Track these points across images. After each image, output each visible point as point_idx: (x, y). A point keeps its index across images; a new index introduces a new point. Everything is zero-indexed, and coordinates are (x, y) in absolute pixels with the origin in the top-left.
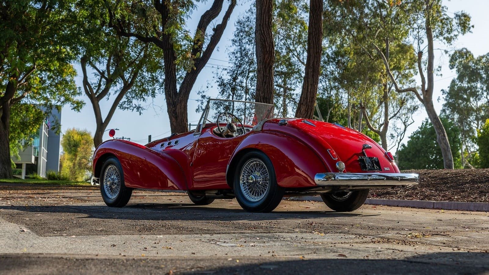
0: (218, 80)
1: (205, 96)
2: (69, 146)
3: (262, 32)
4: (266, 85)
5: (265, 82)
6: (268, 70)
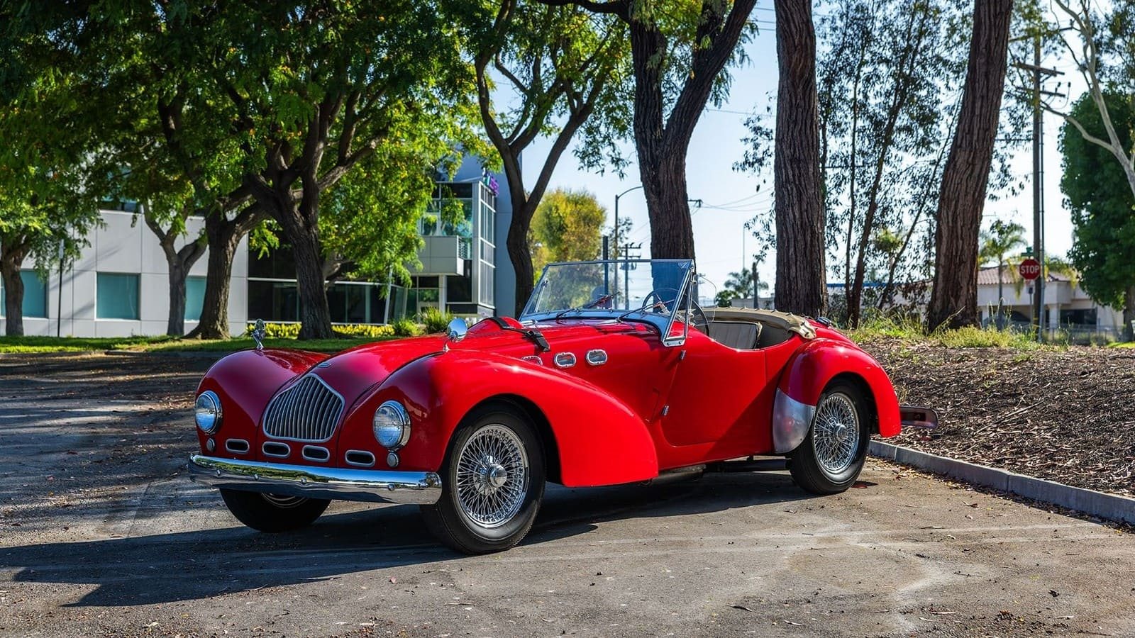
2: (548, 228)
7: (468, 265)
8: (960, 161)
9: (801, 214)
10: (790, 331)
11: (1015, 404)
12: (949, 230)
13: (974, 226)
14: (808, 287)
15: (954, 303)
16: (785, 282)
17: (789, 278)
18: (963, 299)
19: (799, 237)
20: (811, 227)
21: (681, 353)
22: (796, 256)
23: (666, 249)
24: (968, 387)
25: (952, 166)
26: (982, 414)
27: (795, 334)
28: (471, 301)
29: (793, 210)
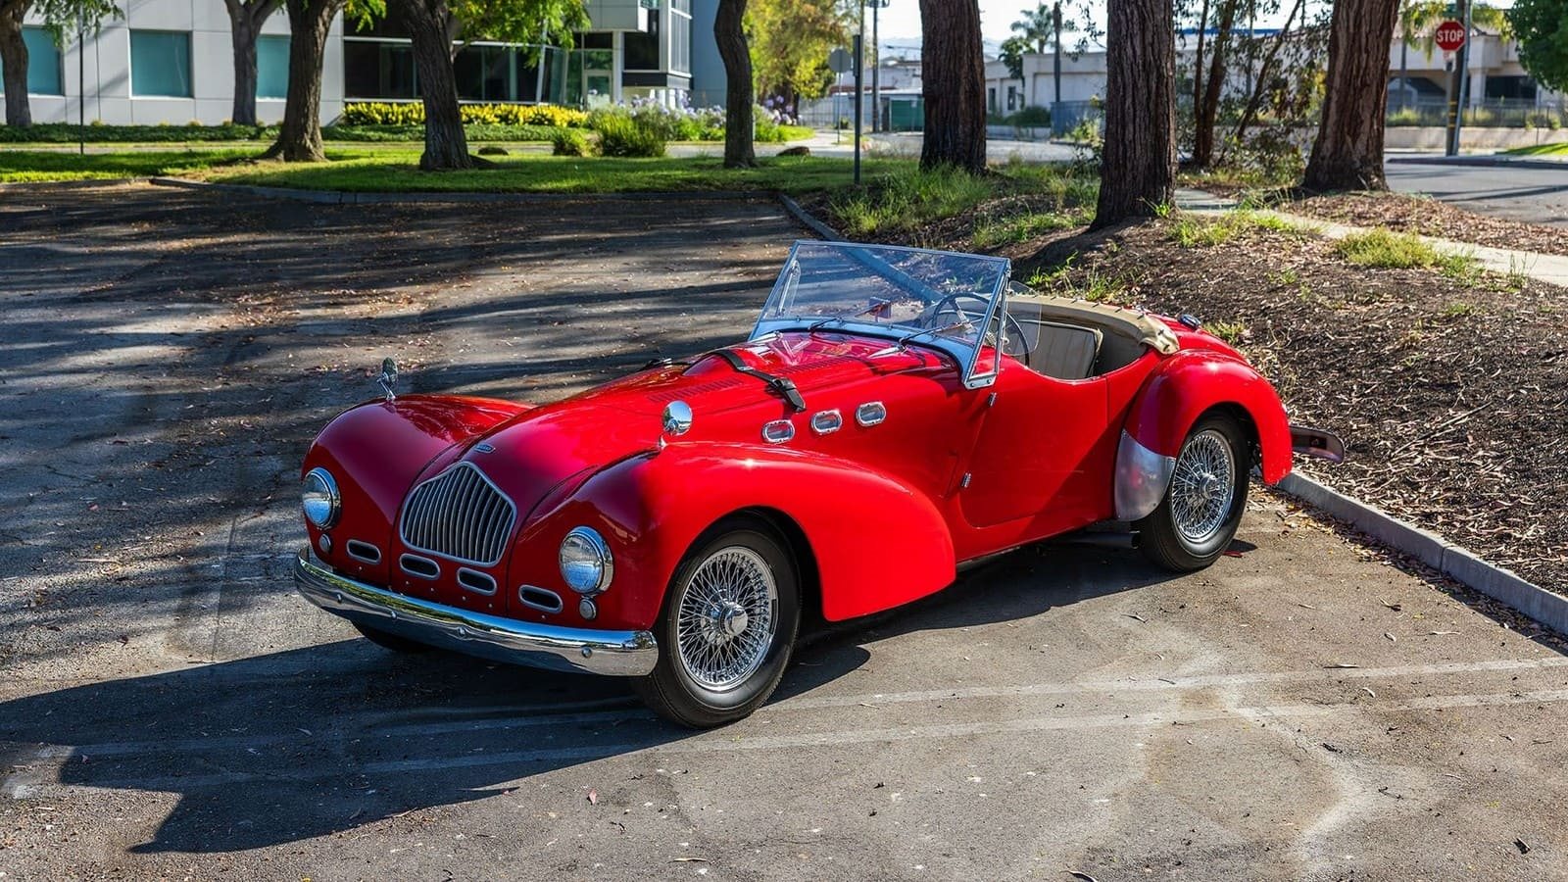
7: (654, 16)
9: (1144, 49)
10: (1142, 343)
11: (1450, 404)
12: (1348, 38)
13: (1384, 33)
14: (1150, 155)
15: (1351, 145)
16: (1118, 146)
17: (1123, 140)
18: (1364, 138)
19: (1140, 83)
20: (1158, 70)
21: (990, 397)
22: (1135, 111)
23: (943, 57)
24: (1380, 360)
26: (1402, 416)
27: (1150, 348)
28: (657, 68)
29: (1132, 43)
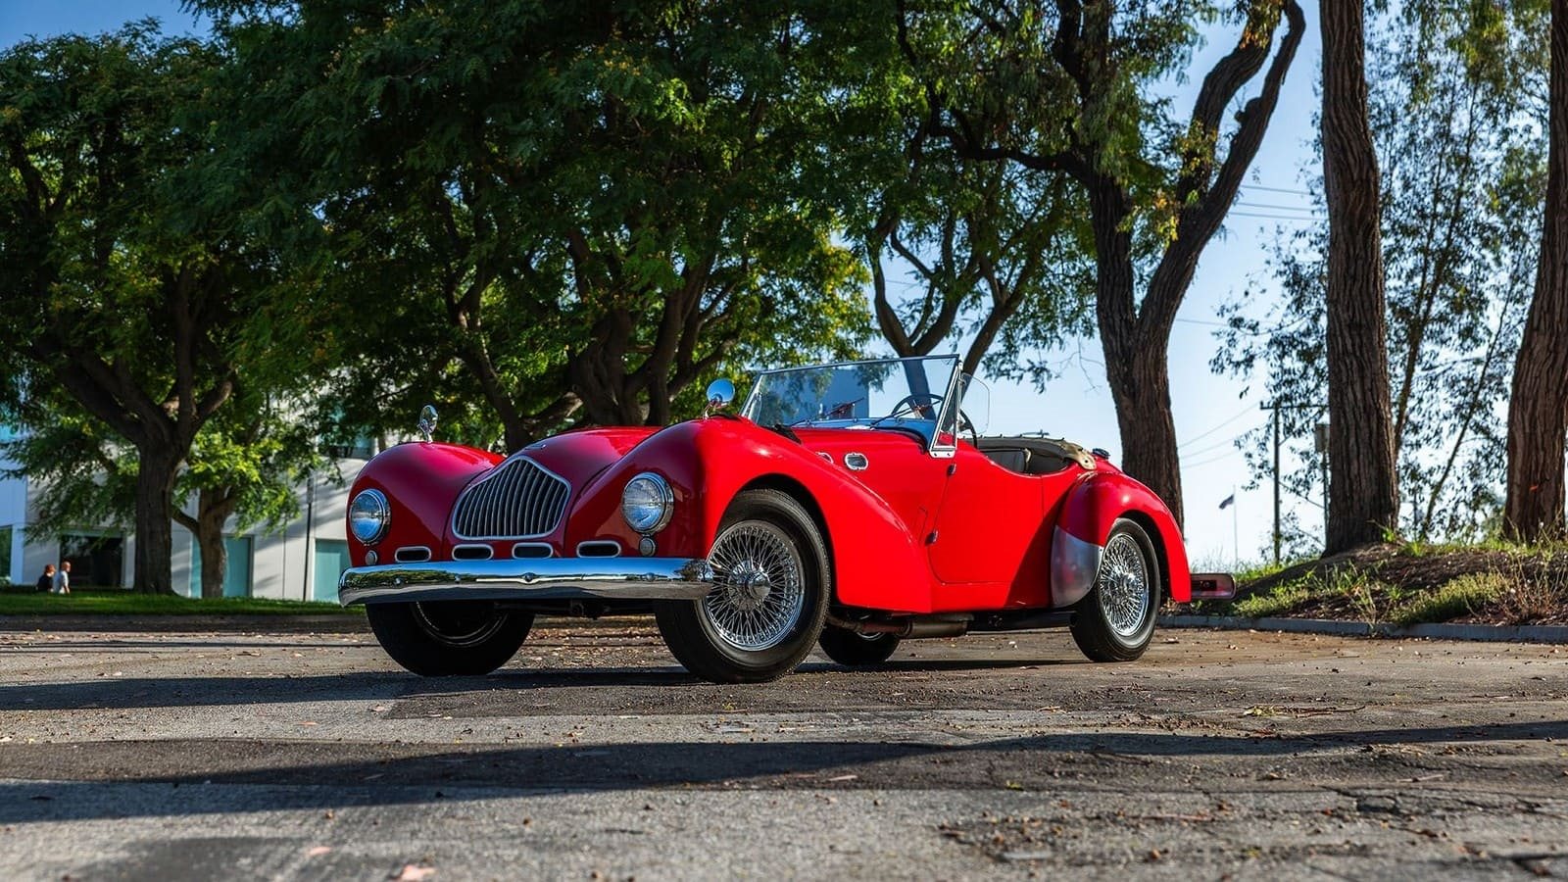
0: (1283, 268)
1: (1241, 320)
3: (1335, 121)
4: (1358, 285)
5: (1354, 278)
6: (1360, 237)
8: (1538, 348)
12: (1525, 438)
14: (1375, 488)
22: (1358, 449)
25: (1527, 354)
29: (1352, 389)
